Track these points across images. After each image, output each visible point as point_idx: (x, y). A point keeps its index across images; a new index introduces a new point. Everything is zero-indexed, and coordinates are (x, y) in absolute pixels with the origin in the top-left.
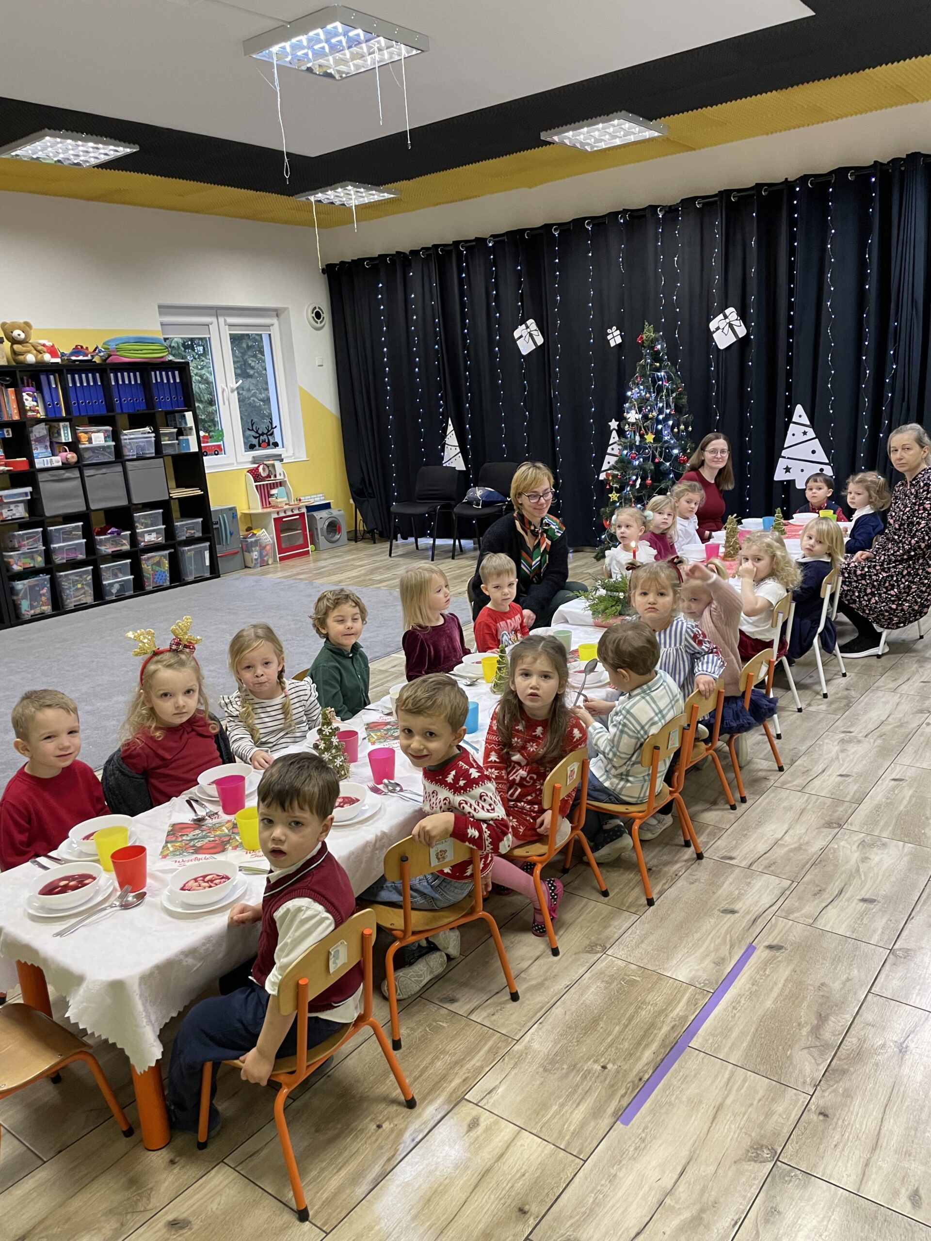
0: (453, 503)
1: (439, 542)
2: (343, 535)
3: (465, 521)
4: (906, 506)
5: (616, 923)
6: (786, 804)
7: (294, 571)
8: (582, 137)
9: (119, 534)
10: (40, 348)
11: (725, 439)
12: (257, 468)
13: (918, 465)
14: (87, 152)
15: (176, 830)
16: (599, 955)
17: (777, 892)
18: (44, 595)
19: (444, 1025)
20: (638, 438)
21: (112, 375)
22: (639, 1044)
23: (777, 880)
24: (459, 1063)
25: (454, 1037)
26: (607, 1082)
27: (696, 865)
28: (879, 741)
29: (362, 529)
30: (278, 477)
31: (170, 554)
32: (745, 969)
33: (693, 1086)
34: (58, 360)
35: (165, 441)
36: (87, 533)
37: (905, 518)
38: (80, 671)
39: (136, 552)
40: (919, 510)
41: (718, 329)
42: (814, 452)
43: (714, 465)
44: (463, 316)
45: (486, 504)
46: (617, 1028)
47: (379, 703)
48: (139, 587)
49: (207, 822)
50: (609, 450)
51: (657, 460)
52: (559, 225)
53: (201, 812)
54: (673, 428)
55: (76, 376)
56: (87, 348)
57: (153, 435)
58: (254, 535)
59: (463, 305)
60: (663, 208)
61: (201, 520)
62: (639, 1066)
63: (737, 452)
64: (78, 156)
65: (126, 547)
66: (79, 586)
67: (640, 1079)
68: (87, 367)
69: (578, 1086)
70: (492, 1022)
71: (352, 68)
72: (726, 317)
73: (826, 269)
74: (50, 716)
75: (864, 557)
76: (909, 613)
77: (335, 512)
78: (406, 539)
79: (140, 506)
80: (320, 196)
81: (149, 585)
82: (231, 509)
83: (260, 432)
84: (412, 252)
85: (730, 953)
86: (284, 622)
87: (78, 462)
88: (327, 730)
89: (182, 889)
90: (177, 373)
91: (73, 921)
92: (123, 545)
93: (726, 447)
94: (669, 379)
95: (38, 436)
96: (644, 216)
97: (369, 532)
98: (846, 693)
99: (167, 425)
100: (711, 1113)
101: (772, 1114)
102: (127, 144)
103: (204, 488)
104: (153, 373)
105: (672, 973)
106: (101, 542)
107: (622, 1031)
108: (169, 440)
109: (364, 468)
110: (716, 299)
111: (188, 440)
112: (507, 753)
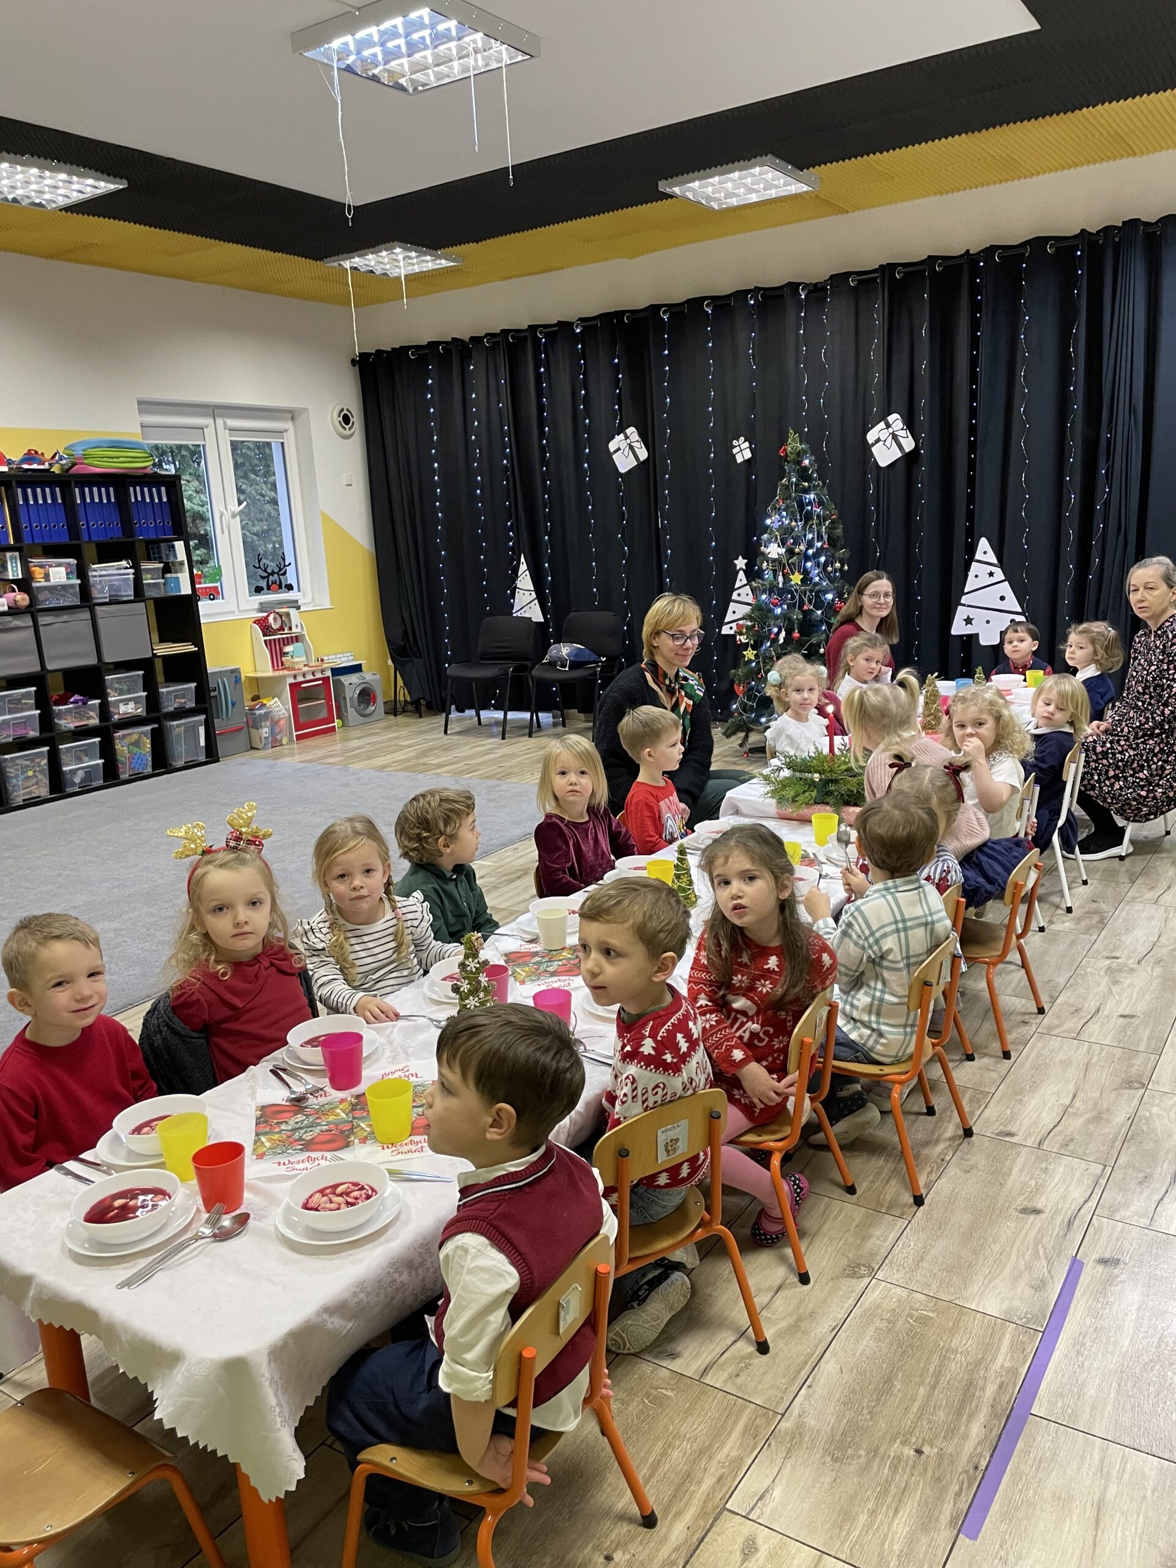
0: (529, 664)
1: (511, 715)
2: (378, 707)
3: (544, 685)
4: (1150, 664)
5: (878, 1233)
6: (1061, 1056)
7: (320, 753)
8: (710, 189)
9: (85, 703)
11: (889, 579)
12: (266, 618)
13: (1164, 611)
14: (56, 187)
15: (267, 1116)
16: (867, 1280)
17: (1088, 1181)
19: (670, 1393)
20: (781, 579)
21: (77, 490)
22: (959, 1413)
23: (1083, 1165)
24: (705, 1452)
25: (688, 1413)
26: (929, 1473)
27: (965, 1145)
28: (1158, 970)
29: (402, 698)
30: (294, 630)
31: (152, 730)
32: (1077, 1294)
33: (1054, 1474)
34: (5, 469)
35: (148, 580)
36: (42, 702)
37: (1150, 678)
38: (44, 888)
39: (107, 728)
40: (1168, 669)
41: (878, 440)
42: (1002, 598)
43: (875, 612)
44: (541, 423)
45: (574, 665)
46: (922, 1391)
47: (513, 925)
48: (111, 775)
49: (310, 1102)
50: (735, 596)
51: (805, 608)
52: (670, 306)
53: (299, 1089)
54: (826, 565)
55: (29, 490)
56: (43, 454)
58: (263, 705)
59: (541, 408)
60: (806, 286)
61: (194, 685)
62: (969, 1447)
63: (904, 596)
64: (42, 192)
65: (94, 721)
66: (30, 773)
67: (976, 1468)
68: (43, 479)
69: (888, 1482)
70: (739, 1388)
71: (432, 78)
72: (888, 426)
73: (1018, 366)
74: (60, 952)
75: (1102, 728)
76: (1163, 802)
77: (369, 676)
78: (463, 711)
79: (112, 667)
80: (357, 261)
81: (125, 773)
82: (233, 671)
83: (269, 571)
84: (472, 339)
85: (1050, 1272)
87: (31, 605)
88: (472, 965)
89: (306, 1207)
90: (163, 489)
91: (143, 1263)
92: (89, 718)
93: (890, 590)
94: (821, 503)
96: (782, 296)
97: (412, 703)
98: (1094, 905)
99: (149, 559)
100: (1090, 1513)
102: (112, 178)
103: (199, 643)
104: (131, 489)
105: (978, 1305)
106: (60, 714)
107: (930, 1396)
108: (152, 579)
109: (407, 621)
110: (876, 403)
111: (177, 578)
112: (724, 996)
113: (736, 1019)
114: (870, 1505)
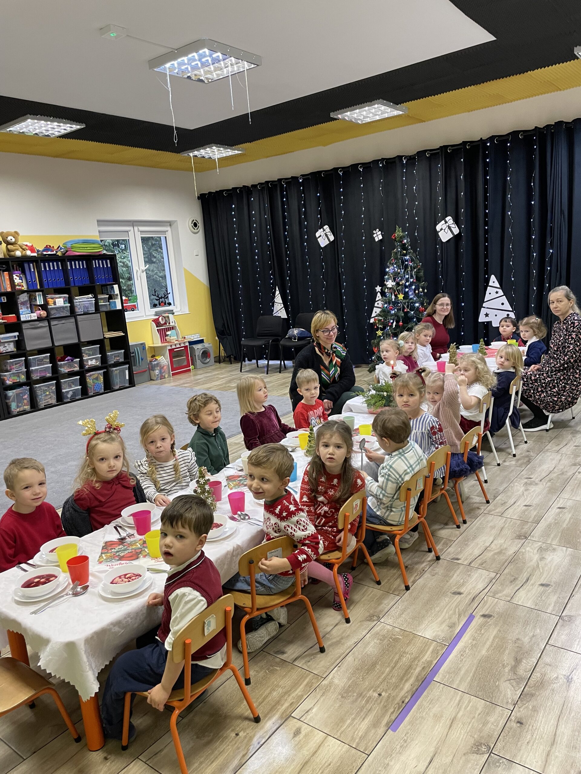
0: (280, 338)
1: (271, 362)
2: (211, 359)
3: (287, 349)
4: (560, 336)
5: (386, 602)
6: (491, 524)
7: (182, 382)
8: (356, 115)
9: (72, 361)
10: (24, 247)
11: (449, 297)
12: (158, 319)
13: (567, 312)
14: (54, 128)
15: (108, 546)
16: (375, 622)
17: (487, 581)
18: (25, 399)
19: (278, 668)
20: (393, 297)
21: (68, 263)
22: (402, 679)
23: (486, 573)
24: (287, 693)
25: (284, 676)
26: (382, 704)
27: (436, 563)
28: (549, 484)
29: (223, 355)
30: (171, 324)
31: (104, 372)
32: (468, 630)
33: (437, 705)
34: (35, 254)
35: (101, 303)
36: (53, 360)
37: (560, 343)
38: (48, 446)
39: (83, 371)
40: (569, 338)
41: (441, 229)
42: (503, 304)
43: (442, 313)
44: (285, 224)
45: (300, 339)
46: (388, 669)
47: (234, 463)
48: (85, 393)
49: (127, 540)
50: (376, 305)
51: (405, 310)
52: (343, 168)
53: (123, 534)
54: (415, 290)
55: (47, 264)
56: (53, 247)
57: (94, 299)
58: (156, 360)
59: (284, 217)
60: (406, 157)
62: (402, 693)
63: (456, 304)
64: (48, 130)
65: (77, 369)
66: (48, 393)
67: (403, 702)
68: (53, 258)
69: (363, 707)
70: (308, 667)
71: (215, 76)
72: (446, 222)
73: (507, 193)
74: (27, 474)
75: (536, 368)
76: (566, 403)
77: (206, 345)
78: (252, 361)
79: (86, 343)
80: (196, 153)
81: (91, 392)
82: (142, 344)
83: (160, 296)
84: (252, 186)
85: (458, 620)
86: (175, 414)
87: (47, 316)
88: (202, 481)
89: (112, 583)
90: (108, 261)
91: (43, 604)
92: (75, 367)
93: (449, 302)
94: (412, 260)
95: (22, 301)
96: (395, 162)
97: (227, 357)
98: (528, 453)
99: (103, 293)
100: (448, 723)
101: (488, 723)
102: (78, 123)
103: (125, 331)
104: (94, 261)
105: (422, 634)
106: (61, 366)
107: (391, 671)
108: (103, 302)
109: (225, 319)
110: (440, 211)
111: (115, 302)
112: (315, 496)
113: (319, 505)
114: (353, 716)
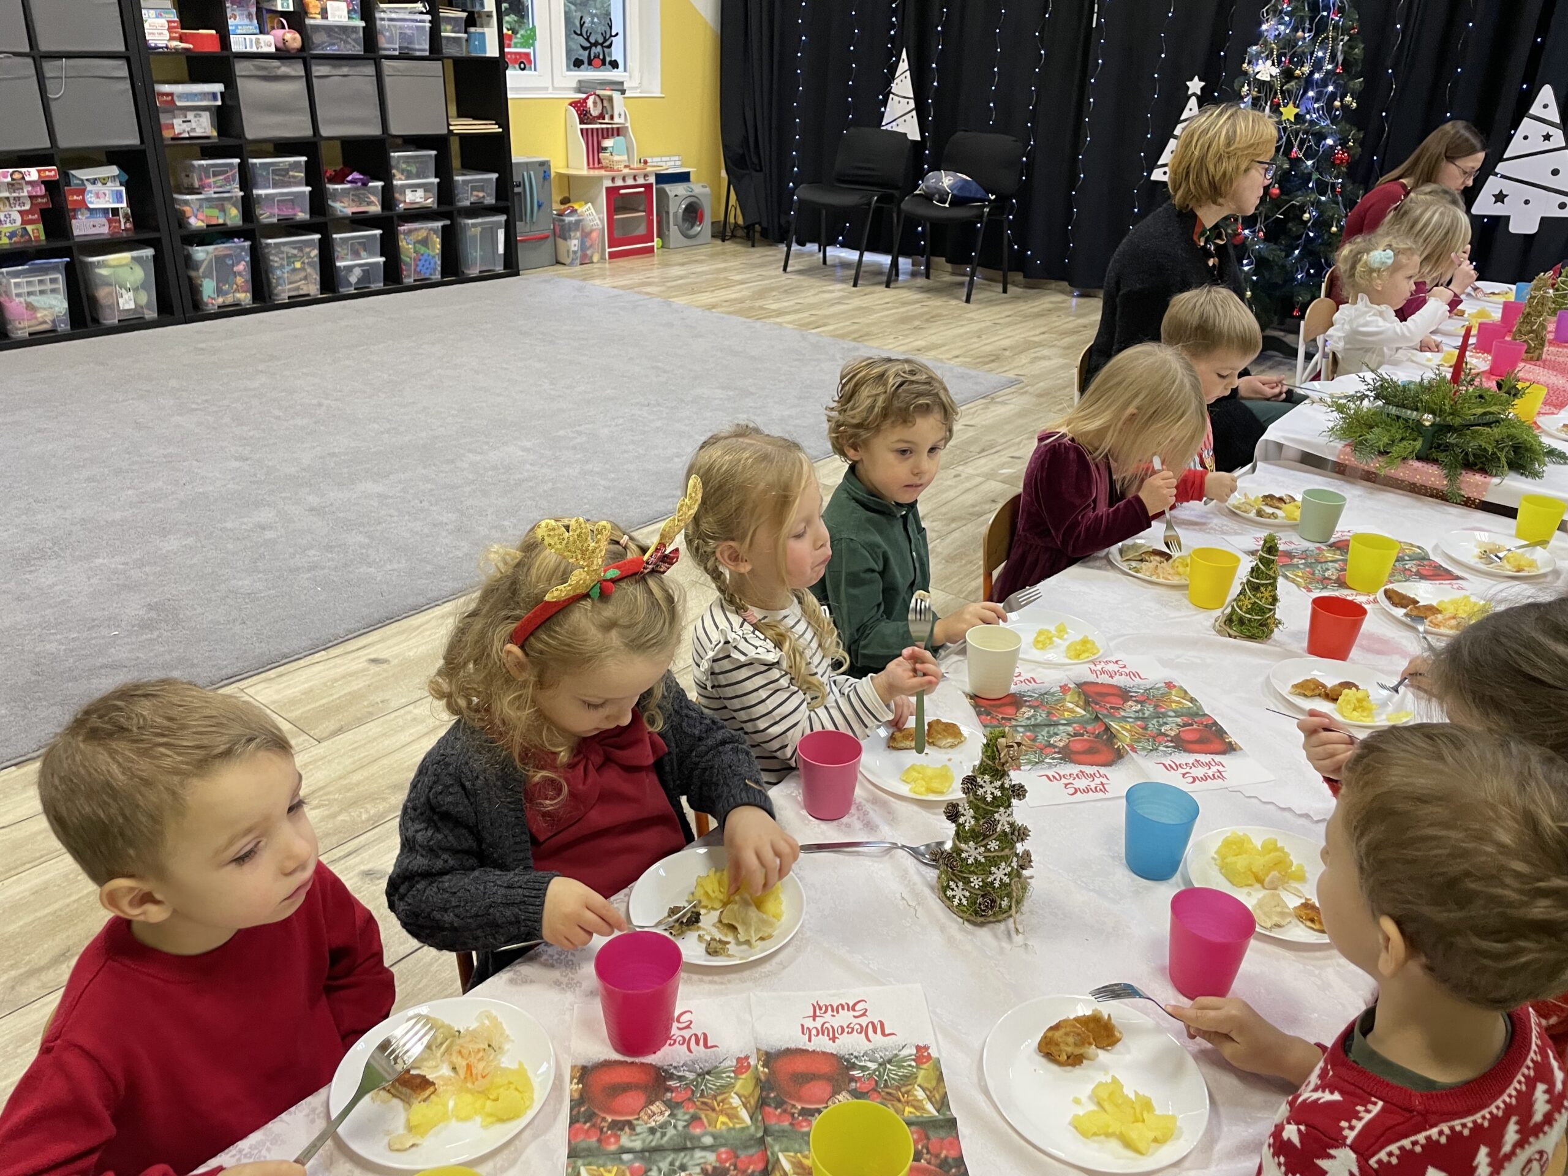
0: (896, 193)
1: (868, 257)
2: (704, 229)
3: (912, 221)
7: (636, 278)
9: (365, 184)
12: (585, 100)
18: (240, 274)
29: (732, 220)
30: (616, 120)
31: (443, 227)
35: (447, 32)
36: (313, 176)
39: (392, 218)
45: (957, 202)
48: (393, 278)
51: (1293, 155)
54: (1333, 97)
58: (574, 211)
65: (375, 208)
66: (298, 265)
77: (698, 188)
78: (803, 245)
79: (399, 142)
81: (409, 276)
82: (542, 164)
87: (303, 48)
92: (369, 203)
94: (1341, 11)
97: (744, 228)
99: (450, 4)
103: (504, 124)
106: (335, 195)
108: (453, 32)
109: (750, 124)
111: (483, 34)
